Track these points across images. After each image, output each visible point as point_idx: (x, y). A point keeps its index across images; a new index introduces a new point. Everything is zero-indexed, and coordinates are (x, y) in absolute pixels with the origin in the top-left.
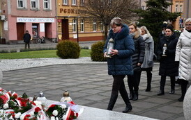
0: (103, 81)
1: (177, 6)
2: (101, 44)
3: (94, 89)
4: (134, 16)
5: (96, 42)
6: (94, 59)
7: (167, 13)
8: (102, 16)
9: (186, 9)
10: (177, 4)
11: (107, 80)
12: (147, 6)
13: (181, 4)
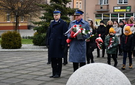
0: (8, 68)
1: (77, 3)
2: (10, 33)
4: (41, 10)
5: (6, 31)
6: (4, 46)
7: (67, 8)
8: (13, 9)
9: (84, 7)
10: (77, 1)
11: (12, 66)
13: (81, 2)
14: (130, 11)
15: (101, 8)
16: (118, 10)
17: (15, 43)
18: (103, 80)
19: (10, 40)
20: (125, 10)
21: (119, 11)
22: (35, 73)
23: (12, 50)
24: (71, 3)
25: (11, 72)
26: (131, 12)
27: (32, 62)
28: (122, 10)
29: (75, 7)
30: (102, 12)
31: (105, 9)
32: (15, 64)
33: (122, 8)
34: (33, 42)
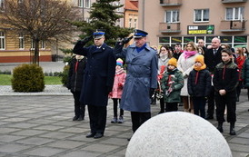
1: (130, 20)
2: (27, 67)
3: (9, 134)
4: (75, 30)
5: (20, 65)
6: (17, 88)
7: (116, 28)
10: (131, 17)
12: (91, 17)
13: (136, 18)
14: (213, 33)
15: (169, 27)
16: (194, 31)
17: (34, 83)
18: (187, 137)
19: (27, 79)
20: (204, 32)
21: (196, 32)
22: (68, 130)
23: (29, 94)
24: (122, 20)
25: (31, 128)
26: (215, 34)
27: (63, 113)
28: (200, 32)
29: (127, 26)
30: (169, 34)
31: (174, 29)
32: (36, 116)
33: (201, 28)
34: (63, 81)
